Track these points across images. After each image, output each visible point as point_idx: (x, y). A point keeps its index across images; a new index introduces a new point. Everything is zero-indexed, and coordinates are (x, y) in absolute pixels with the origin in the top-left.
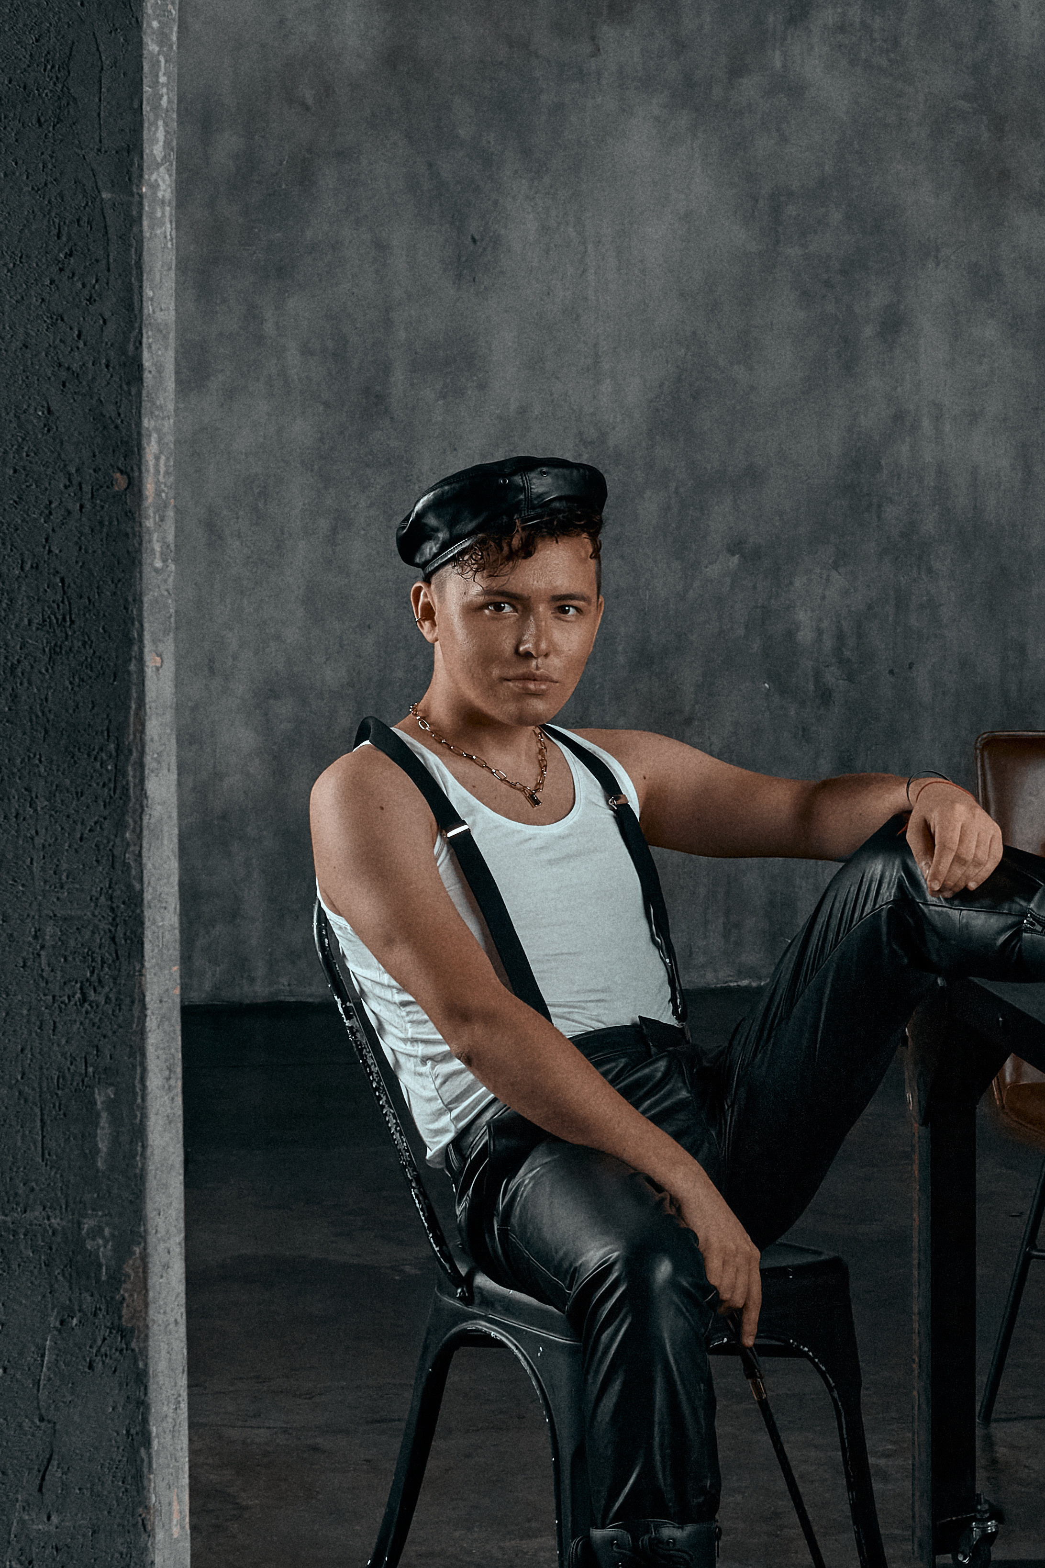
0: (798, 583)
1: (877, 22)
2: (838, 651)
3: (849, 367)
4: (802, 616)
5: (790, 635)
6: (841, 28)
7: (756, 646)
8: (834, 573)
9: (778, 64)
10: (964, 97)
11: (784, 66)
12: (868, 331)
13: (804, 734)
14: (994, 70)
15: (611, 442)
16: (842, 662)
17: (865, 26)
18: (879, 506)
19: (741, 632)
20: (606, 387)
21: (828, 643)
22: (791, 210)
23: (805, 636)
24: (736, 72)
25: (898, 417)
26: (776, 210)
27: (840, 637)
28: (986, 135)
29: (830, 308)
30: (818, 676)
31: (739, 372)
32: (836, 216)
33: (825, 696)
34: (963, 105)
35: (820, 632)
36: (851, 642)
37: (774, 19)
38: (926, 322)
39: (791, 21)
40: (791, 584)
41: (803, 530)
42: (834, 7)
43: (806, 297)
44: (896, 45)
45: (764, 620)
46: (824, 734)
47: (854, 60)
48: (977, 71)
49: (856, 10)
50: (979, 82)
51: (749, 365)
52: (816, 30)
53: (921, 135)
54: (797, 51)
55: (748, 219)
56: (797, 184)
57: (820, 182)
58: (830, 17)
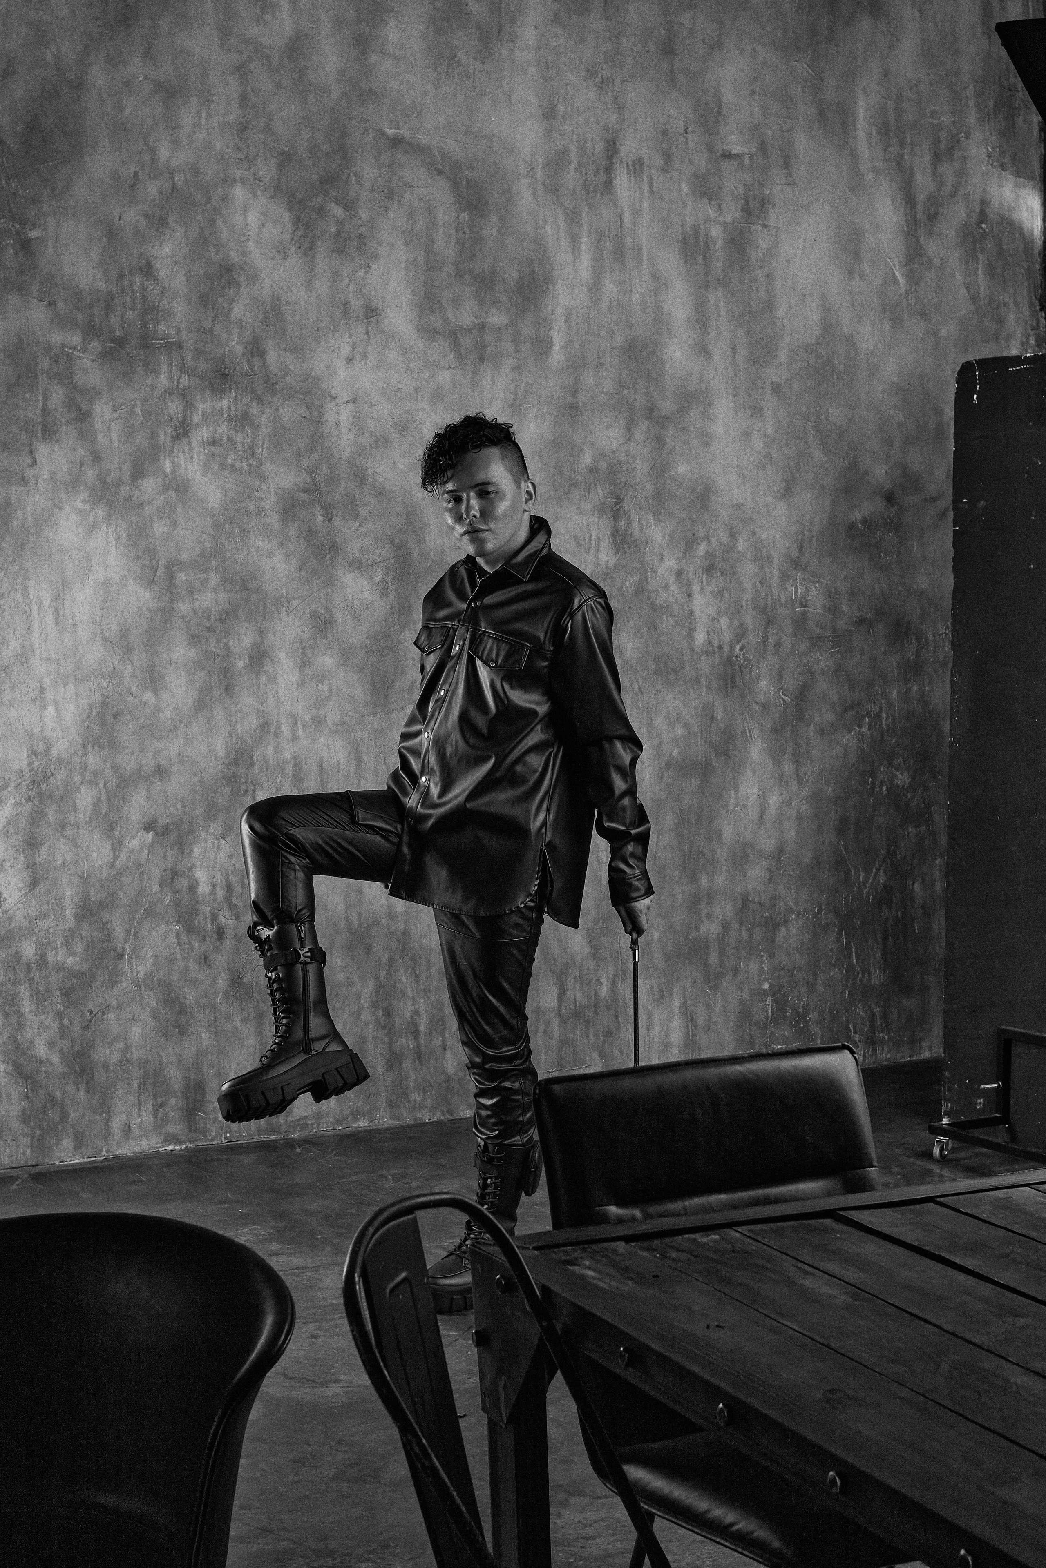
0: (197, 851)
1: (239, 438)
2: (228, 900)
3: (228, 689)
4: (201, 875)
5: (193, 888)
6: (214, 442)
7: (167, 899)
8: (223, 842)
9: (168, 470)
10: (305, 491)
11: (173, 472)
12: (240, 664)
13: (205, 960)
14: (325, 470)
15: (55, 752)
16: (231, 906)
17: (230, 439)
18: (254, 791)
19: (156, 888)
20: (51, 710)
21: (220, 894)
22: (182, 576)
23: (203, 889)
24: (138, 474)
25: (265, 726)
26: (171, 576)
27: (229, 888)
28: (320, 518)
29: (212, 646)
30: (214, 918)
31: (148, 696)
32: (214, 579)
33: (220, 933)
34: (303, 496)
35: (214, 886)
36: (238, 890)
37: (164, 436)
38: (282, 655)
39: (177, 438)
40: (192, 851)
41: (199, 811)
42: (208, 427)
43: (194, 639)
44: (253, 454)
45: (173, 878)
46: (220, 960)
47: (223, 465)
48: (312, 471)
49: (223, 429)
50: (314, 480)
51: (155, 691)
52: (195, 444)
53: (273, 519)
54: (182, 460)
55: (150, 583)
56: (184, 557)
57: (202, 555)
58: (206, 435)
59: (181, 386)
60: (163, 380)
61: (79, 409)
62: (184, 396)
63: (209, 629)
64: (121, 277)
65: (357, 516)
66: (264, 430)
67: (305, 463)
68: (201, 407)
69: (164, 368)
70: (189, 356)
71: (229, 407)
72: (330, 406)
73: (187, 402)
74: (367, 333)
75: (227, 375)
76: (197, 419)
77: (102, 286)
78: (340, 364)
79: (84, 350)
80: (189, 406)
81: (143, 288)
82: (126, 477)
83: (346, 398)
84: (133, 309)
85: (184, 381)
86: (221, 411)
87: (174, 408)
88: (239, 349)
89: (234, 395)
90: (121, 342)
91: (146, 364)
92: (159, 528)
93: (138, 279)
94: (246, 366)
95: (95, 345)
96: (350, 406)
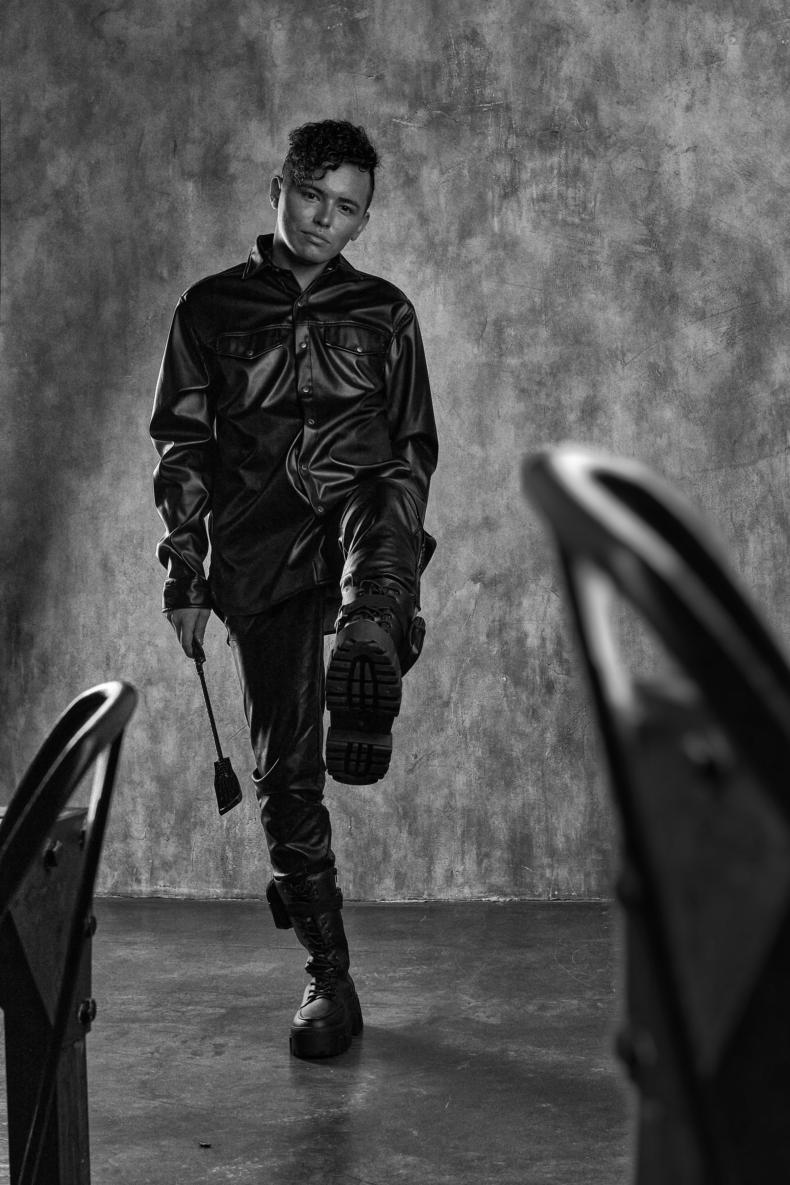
0: (526, 604)
1: (571, 193)
2: (558, 654)
4: (530, 627)
5: (521, 641)
6: (544, 198)
7: (495, 650)
9: (496, 228)
10: (642, 242)
11: (501, 229)
12: (572, 417)
13: (533, 714)
14: (663, 220)
16: (562, 661)
17: (561, 195)
19: (483, 638)
21: (550, 647)
22: (511, 332)
23: (532, 642)
24: (465, 233)
26: (499, 331)
27: (559, 643)
28: (658, 269)
29: (543, 400)
30: (543, 671)
31: (476, 449)
32: (544, 333)
33: (550, 687)
34: (640, 248)
35: (543, 639)
36: (568, 646)
37: (492, 196)
38: (617, 408)
39: (505, 196)
40: (520, 604)
41: (528, 564)
42: (537, 184)
43: (523, 393)
44: (585, 209)
45: (500, 630)
46: (549, 714)
47: (554, 222)
48: (649, 222)
49: (554, 186)
50: (651, 231)
51: (483, 445)
52: (524, 201)
53: (607, 272)
54: (510, 216)
55: (479, 339)
56: (513, 311)
57: (532, 310)
58: (534, 192)
59: (509, 147)
60: (490, 140)
61: (407, 174)
62: (511, 156)
63: (540, 383)
64: (447, 47)
65: (698, 266)
66: (596, 184)
67: (642, 214)
68: (530, 165)
69: (491, 130)
70: (516, 118)
71: (559, 162)
72: (667, 157)
73: (515, 161)
74: (708, 80)
75: (557, 132)
76: (525, 176)
77: (428, 57)
78: (678, 113)
79: (410, 119)
80: (517, 165)
81: (470, 56)
82: (453, 235)
83: (685, 147)
84: (459, 76)
85: (513, 141)
86: (552, 168)
87: (502, 168)
88: (569, 106)
89: (564, 152)
90: (448, 109)
91: (473, 128)
92: (487, 286)
93: (465, 48)
94: (576, 122)
95: (422, 113)
96: (690, 155)
